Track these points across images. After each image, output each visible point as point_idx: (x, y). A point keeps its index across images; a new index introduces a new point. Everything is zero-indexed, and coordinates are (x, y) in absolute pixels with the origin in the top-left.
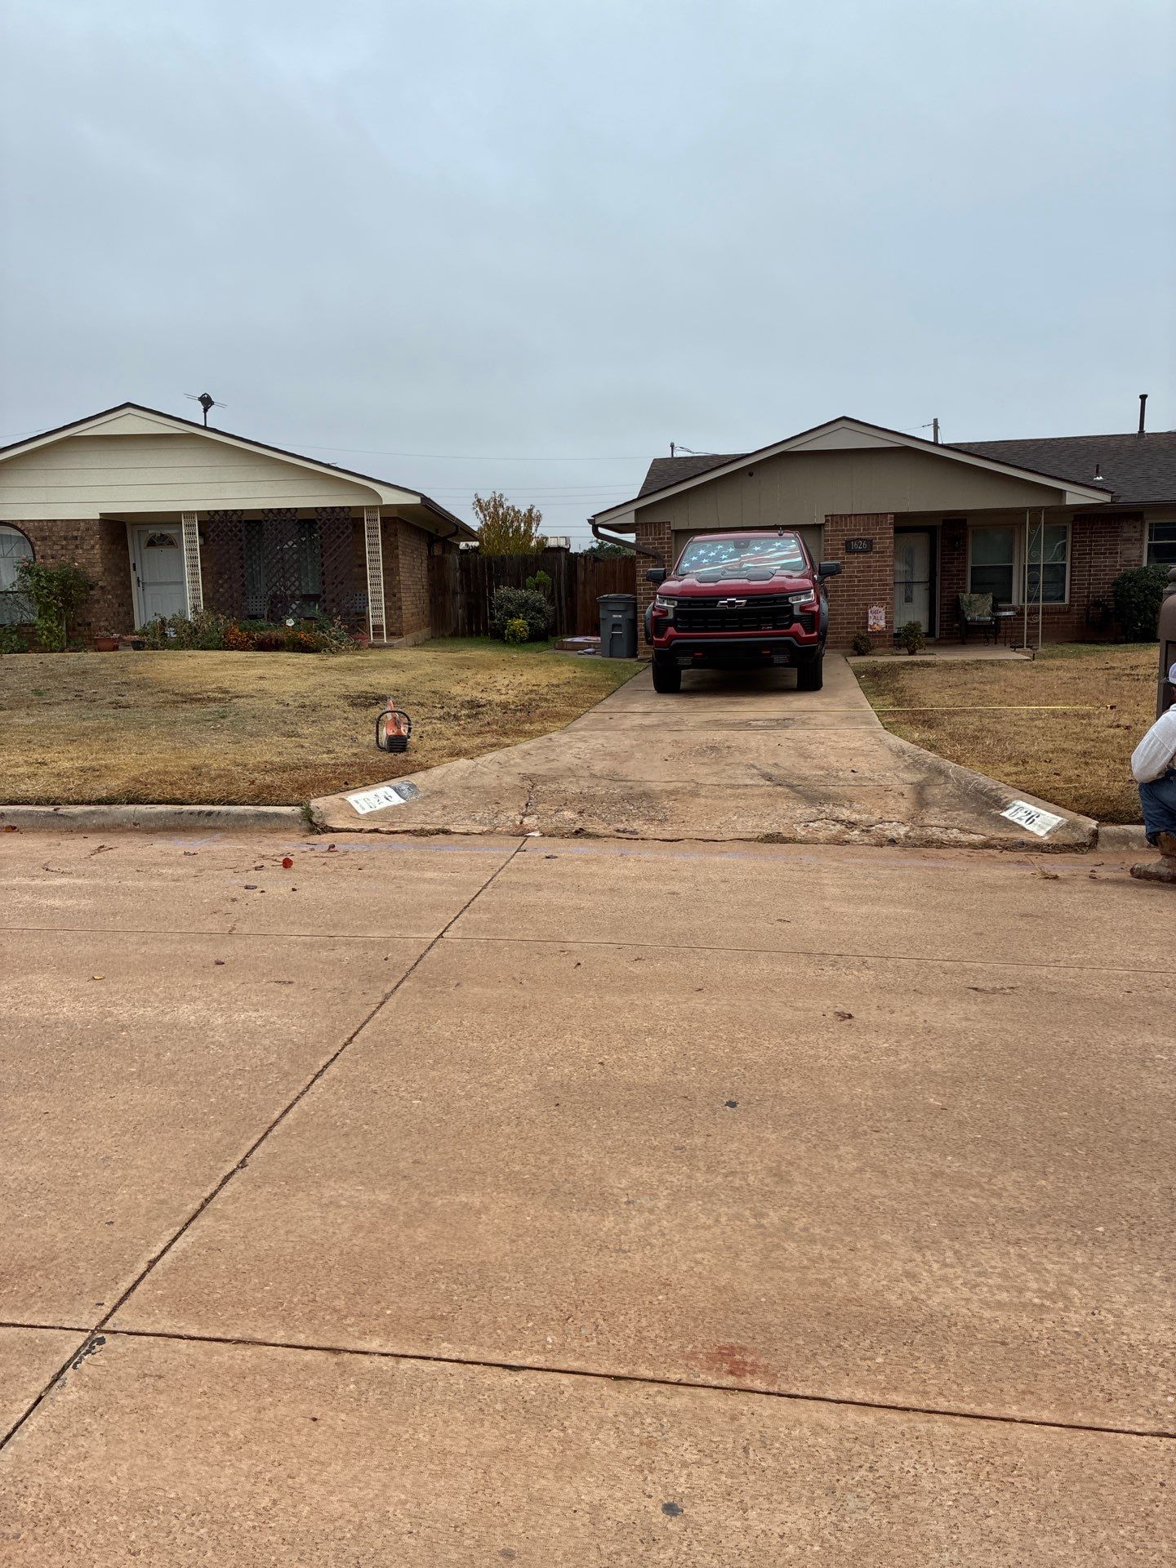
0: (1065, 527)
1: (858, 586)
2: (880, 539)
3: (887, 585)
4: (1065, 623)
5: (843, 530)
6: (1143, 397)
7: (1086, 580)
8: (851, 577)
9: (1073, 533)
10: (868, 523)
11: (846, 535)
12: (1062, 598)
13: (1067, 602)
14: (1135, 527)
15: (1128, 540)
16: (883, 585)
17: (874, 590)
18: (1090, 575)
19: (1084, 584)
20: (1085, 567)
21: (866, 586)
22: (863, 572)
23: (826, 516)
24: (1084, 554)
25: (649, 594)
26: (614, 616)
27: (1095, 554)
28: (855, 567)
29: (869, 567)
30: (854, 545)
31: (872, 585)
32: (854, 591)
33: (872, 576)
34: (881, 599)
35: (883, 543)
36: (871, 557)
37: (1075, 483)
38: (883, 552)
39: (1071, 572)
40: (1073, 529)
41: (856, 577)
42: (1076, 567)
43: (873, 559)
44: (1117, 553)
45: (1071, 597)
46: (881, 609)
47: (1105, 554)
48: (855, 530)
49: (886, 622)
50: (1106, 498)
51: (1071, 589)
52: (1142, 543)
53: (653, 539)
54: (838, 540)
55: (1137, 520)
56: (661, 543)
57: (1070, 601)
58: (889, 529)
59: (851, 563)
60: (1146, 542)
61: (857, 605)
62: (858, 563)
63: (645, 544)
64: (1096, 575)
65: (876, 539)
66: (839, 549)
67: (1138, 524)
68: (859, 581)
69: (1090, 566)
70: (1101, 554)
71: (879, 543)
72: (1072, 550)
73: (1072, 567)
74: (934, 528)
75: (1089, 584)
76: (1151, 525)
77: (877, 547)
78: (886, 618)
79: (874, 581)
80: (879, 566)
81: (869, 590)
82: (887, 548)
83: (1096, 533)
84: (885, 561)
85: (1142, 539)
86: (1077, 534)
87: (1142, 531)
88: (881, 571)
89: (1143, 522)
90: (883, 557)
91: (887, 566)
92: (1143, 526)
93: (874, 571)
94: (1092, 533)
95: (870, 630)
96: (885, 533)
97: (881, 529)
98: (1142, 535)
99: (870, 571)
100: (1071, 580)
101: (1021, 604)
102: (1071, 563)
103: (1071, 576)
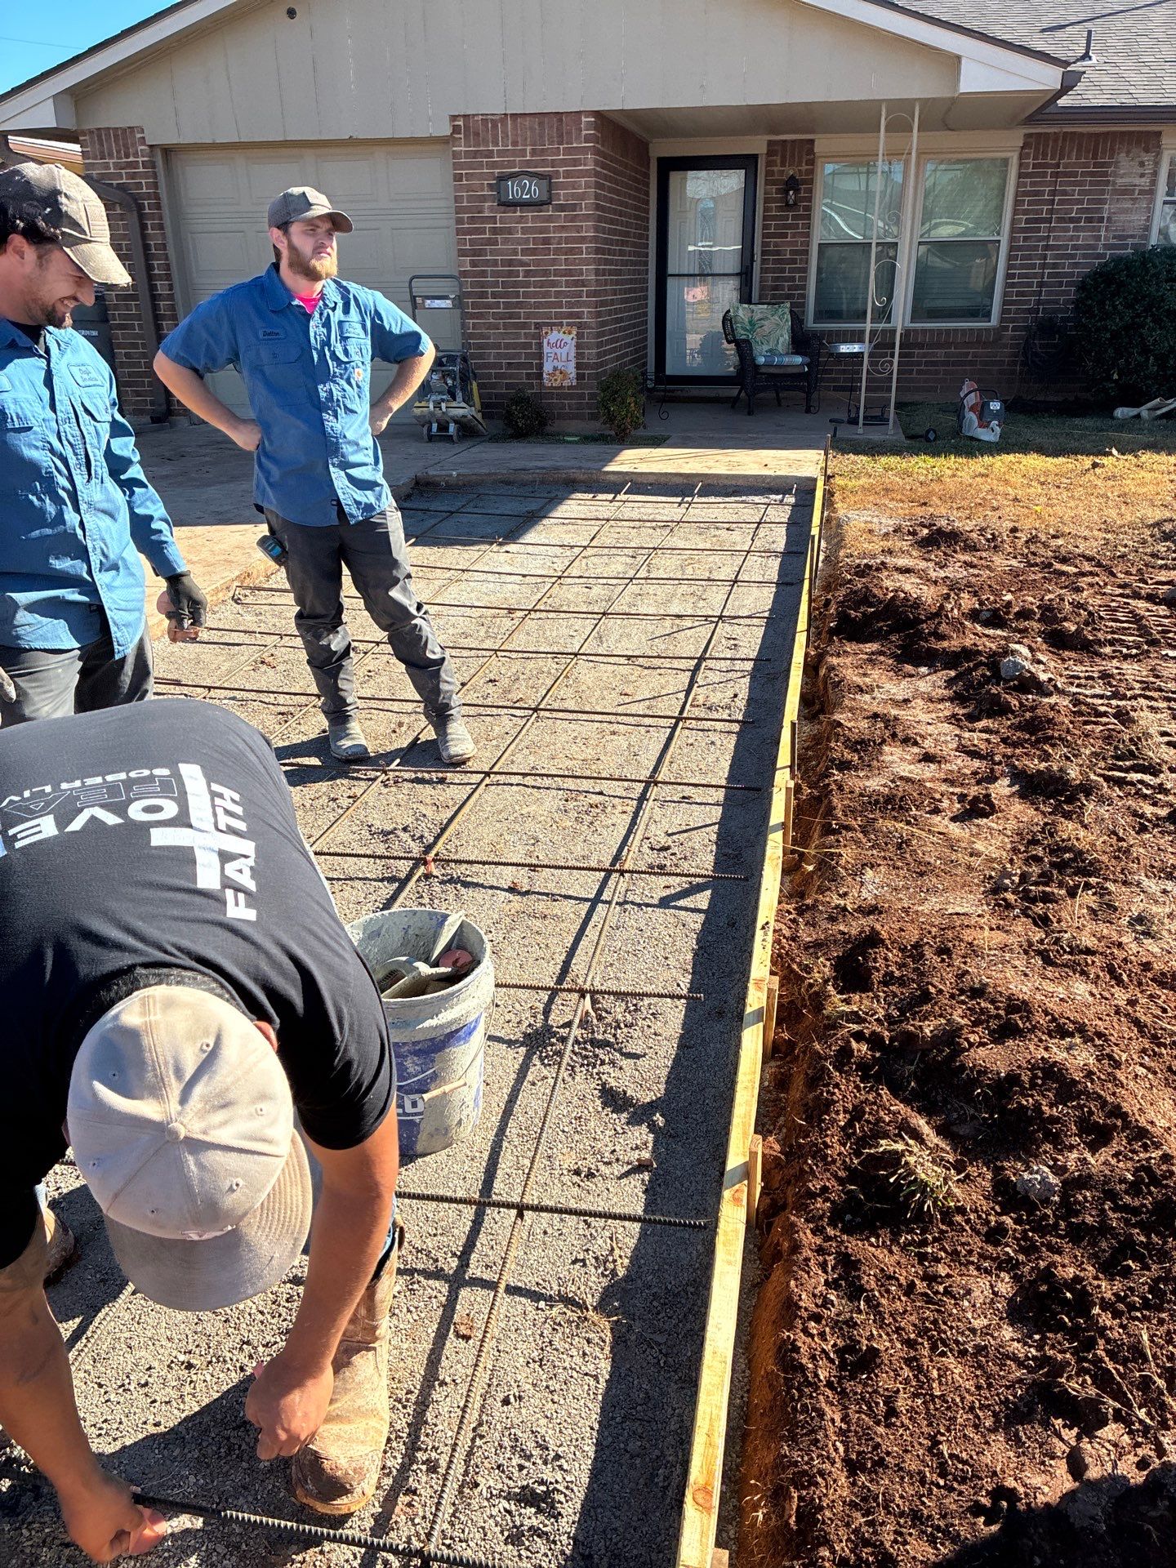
0: (1005, 162)
1: (527, 284)
2: (567, 174)
3: (583, 283)
4: (986, 363)
5: (490, 154)
7: (1035, 276)
8: (510, 263)
9: (1020, 175)
10: (542, 136)
11: (494, 165)
12: (987, 315)
13: (994, 321)
14: (1142, 164)
15: (1124, 192)
16: (576, 283)
17: (556, 294)
18: (1044, 266)
19: (1030, 285)
20: (1036, 248)
21: (542, 284)
22: (533, 252)
23: (454, 118)
24: (1037, 221)
27: (1060, 220)
28: (518, 242)
29: (546, 241)
30: (513, 190)
31: (554, 284)
32: (517, 295)
33: (554, 262)
34: (571, 315)
35: (574, 186)
36: (549, 219)
38: (574, 207)
39: (1009, 258)
40: (1021, 165)
41: (522, 264)
42: (1021, 248)
43: (554, 224)
44: (1101, 220)
45: (1004, 312)
46: (567, 338)
47: (1078, 220)
48: (514, 153)
49: (578, 366)
50: (1048, 77)
51: (1004, 294)
52: (1152, 201)
53: (116, 165)
54: (482, 176)
55: (1147, 151)
56: (133, 176)
57: (1002, 320)
58: (584, 150)
59: (510, 231)
60: (1161, 197)
61: (524, 326)
62: (525, 230)
63: (103, 176)
64: (1055, 266)
65: (558, 174)
66: (484, 199)
67: (1147, 158)
68: (527, 273)
69: (1047, 248)
70: (1072, 220)
71: (563, 186)
72: (1013, 213)
73: (1011, 248)
74: (755, 157)
75: (1041, 285)
77: (562, 196)
78: (579, 355)
79: (557, 273)
80: (568, 240)
81: (546, 294)
82: (582, 197)
83: (1066, 175)
84: (579, 229)
85: (1151, 192)
86: (1027, 175)
87: (1155, 174)
88: (571, 251)
89: (1159, 154)
90: (574, 219)
91: (583, 240)
92: (1157, 164)
93: (557, 251)
94: (1056, 175)
95: (547, 383)
96: (576, 163)
97: (568, 151)
98: (1154, 183)
99: (547, 252)
100: (1006, 275)
101: (908, 323)
102: (1010, 240)
103: (1007, 267)
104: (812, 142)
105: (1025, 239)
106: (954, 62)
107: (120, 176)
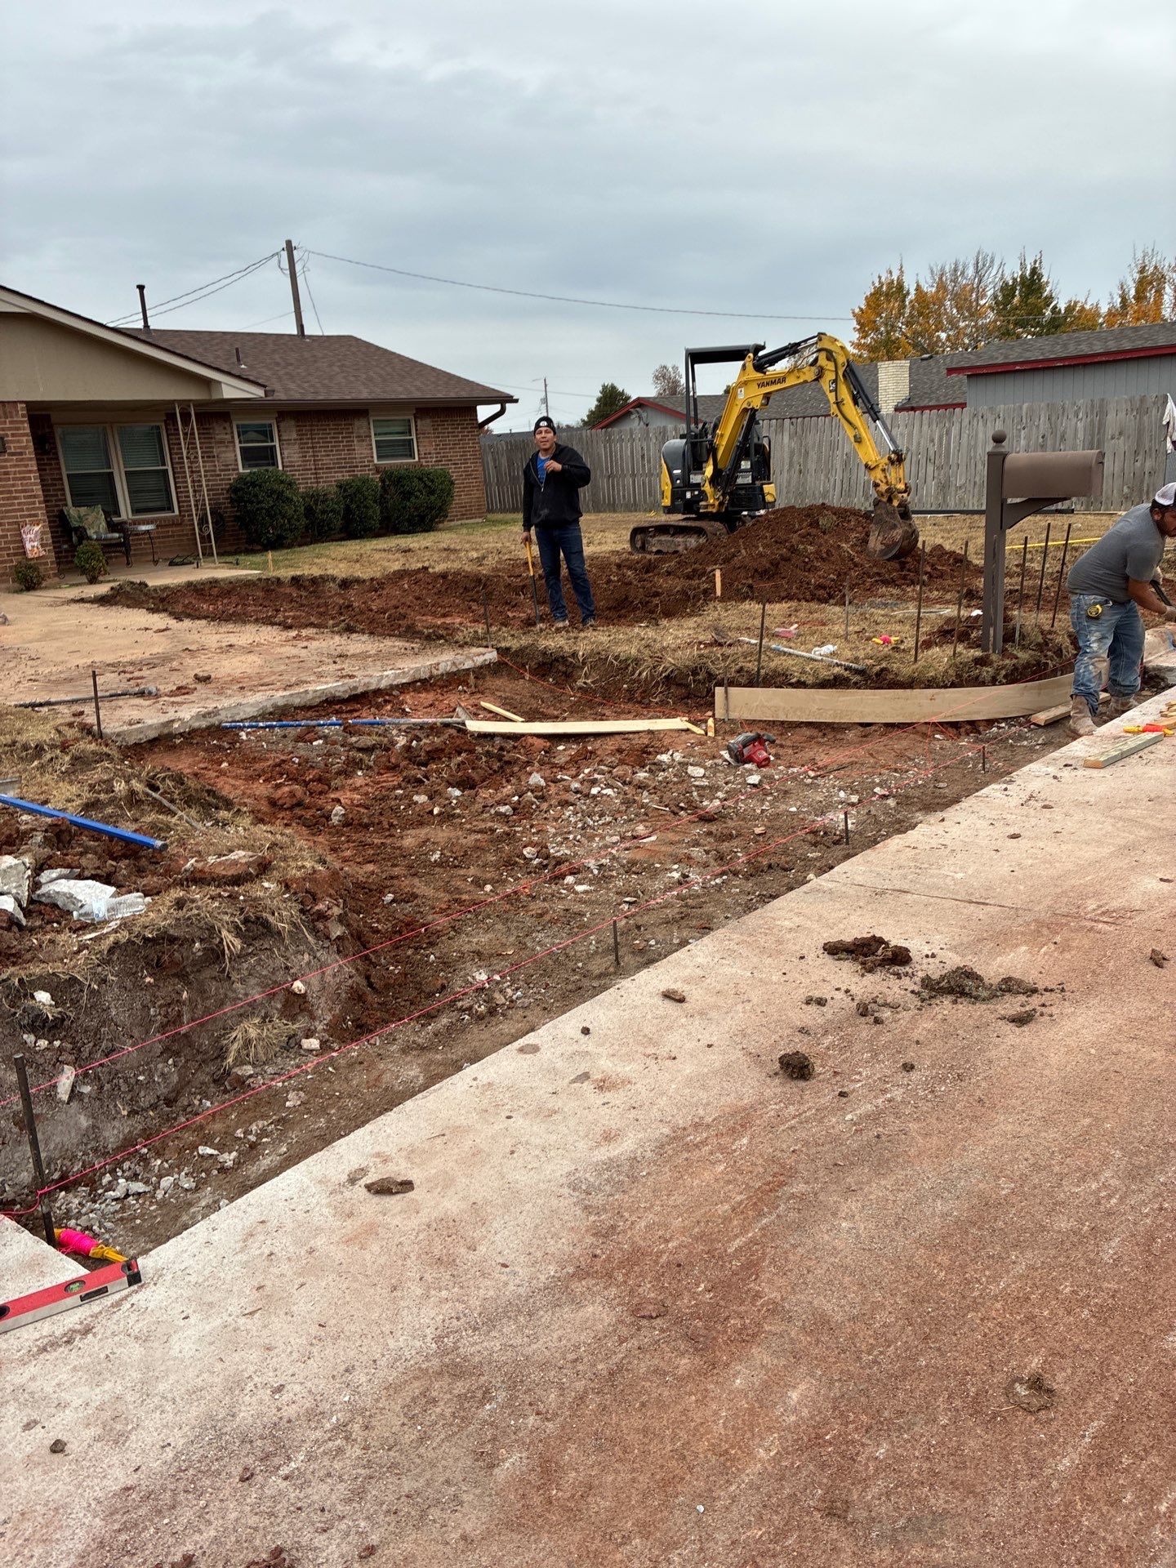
0: (158, 428)
2: (13, 435)
3: (35, 496)
4: (180, 536)
6: (141, 288)
9: (168, 434)
12: (171, 509)
13: (177, 512)
14: (226, 428)
15: (222, 442)
16: (30, 497)
17: (19, 504)
18: (193, 482)
29: (3, 473)
31: (16, 498)
33: (13, 485)
34: (33, 516)
35: (19, 441)
36: (6, 460)
37: (229, 374)
38: (21, 454)
39: (175, 478)
42: (179, 473)
43: (9, 463)
45: (180, 506)
46: (37, 528)
49: (42, 545)
50: (259, 393)
51: (178, 498)
52: (235, 446)
55: (227, 421)
57: (180, 511)
58: (22, 422)
60: (238, 446)
65: (7, 435)
67: (227, 425)
69: (191, 472)
71: (12, 442)
72: (171, 454)
73: (174, 473)
75: (195, 491)
76: (238, 427)
77: (11, 447)
78: (42, 538)
79: (16, 491)
80: (20, 472)
81: (13, 504)
82: (26, 447)
84: (27, 466)
85: (233, 442)
87: (232, 433)
88: (24, 478)
89: (231, 423)
90: (22, 460)
91: (30, 472)
92: (231, 428)
93: (14, 479)
94: (185, 434)
95: (30, 556)
96: (18, 429)
97: (11, 422)
98: (233, 437)
99: (9, 479)
100: (176, 488)
101: (130, 516)
102: (173, 468)
103: (176, 483)
104: (48, 416)
105: (181, 467)
106: (207, 383)
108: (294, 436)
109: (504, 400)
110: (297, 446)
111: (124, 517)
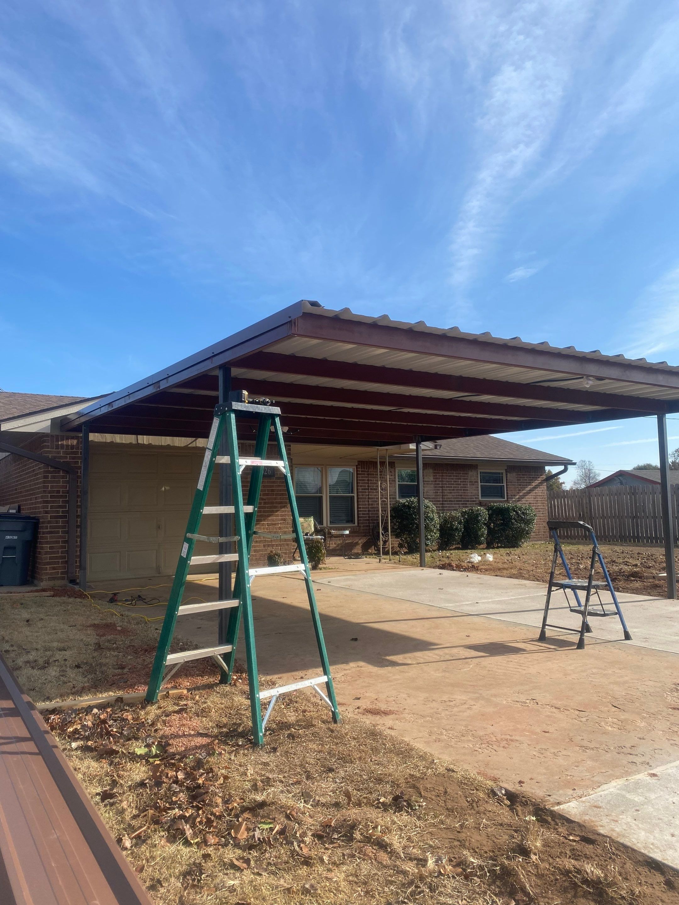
9: (357, 474)
12: (353, 522)
13: (356, 524)
14: (391, 472)
18: (369, 505)
19: (366, 511)
20: (366, 498)
24: (365, 489)
25: (58, 512)
26: (8, 537)
27: (371, 489)
29: (273, 491)
33: (275, 499)
36: (274, 482)
39: (358, 501)
40: (357, 471)
42: (361, 498)
45: (358, 520)
51: (358, 514)
52: (395, 484)
53: (64, 452)
55: (392, 468)
56: (74, 458)
57: (358, 523)
60: (397, 483)
63: (55, 457)
64: (372, 504)
67: (392, 470)
69: (369, 498)
70: (374, 489)
72: (357, 486)
73: (358, 498)
75: (369, 511)
76: (398, 472)
83: (371, 474)
85: (395, 481)
86: (360, 474)
87: (395, 475)
89: (395, 469)
92: (395, 472)
93: (277, 495)
94: (368, 474)
98: (395, 478)
99: (273, 495)
100: (358, 508)
101: (329, 525)
102: (357, 495)
103: (358, 505)
105: (362, 495)
107: (66, 458)
108: (431, 478)
109: (566, 463)
110: (432, 486)
111: (325, 525)
